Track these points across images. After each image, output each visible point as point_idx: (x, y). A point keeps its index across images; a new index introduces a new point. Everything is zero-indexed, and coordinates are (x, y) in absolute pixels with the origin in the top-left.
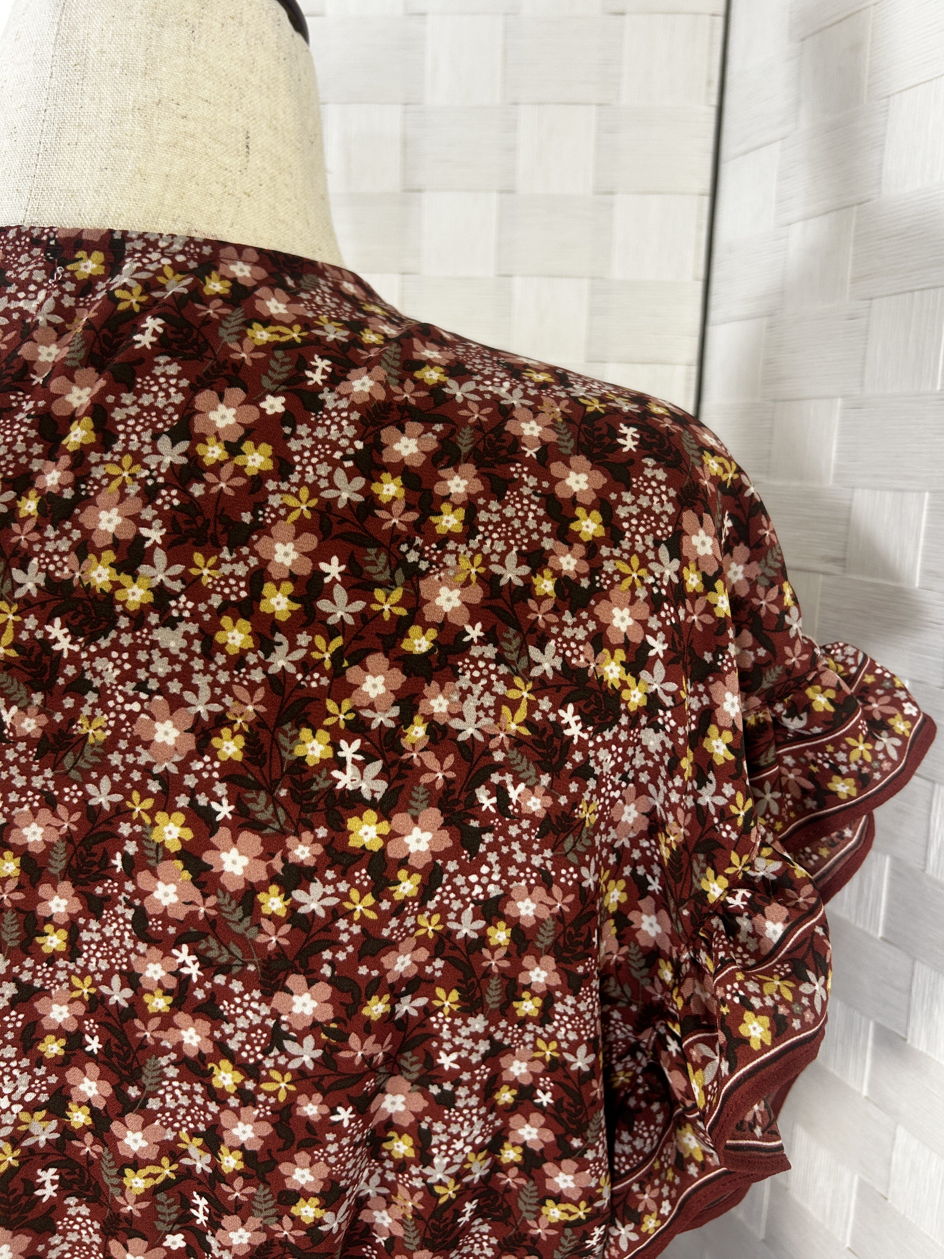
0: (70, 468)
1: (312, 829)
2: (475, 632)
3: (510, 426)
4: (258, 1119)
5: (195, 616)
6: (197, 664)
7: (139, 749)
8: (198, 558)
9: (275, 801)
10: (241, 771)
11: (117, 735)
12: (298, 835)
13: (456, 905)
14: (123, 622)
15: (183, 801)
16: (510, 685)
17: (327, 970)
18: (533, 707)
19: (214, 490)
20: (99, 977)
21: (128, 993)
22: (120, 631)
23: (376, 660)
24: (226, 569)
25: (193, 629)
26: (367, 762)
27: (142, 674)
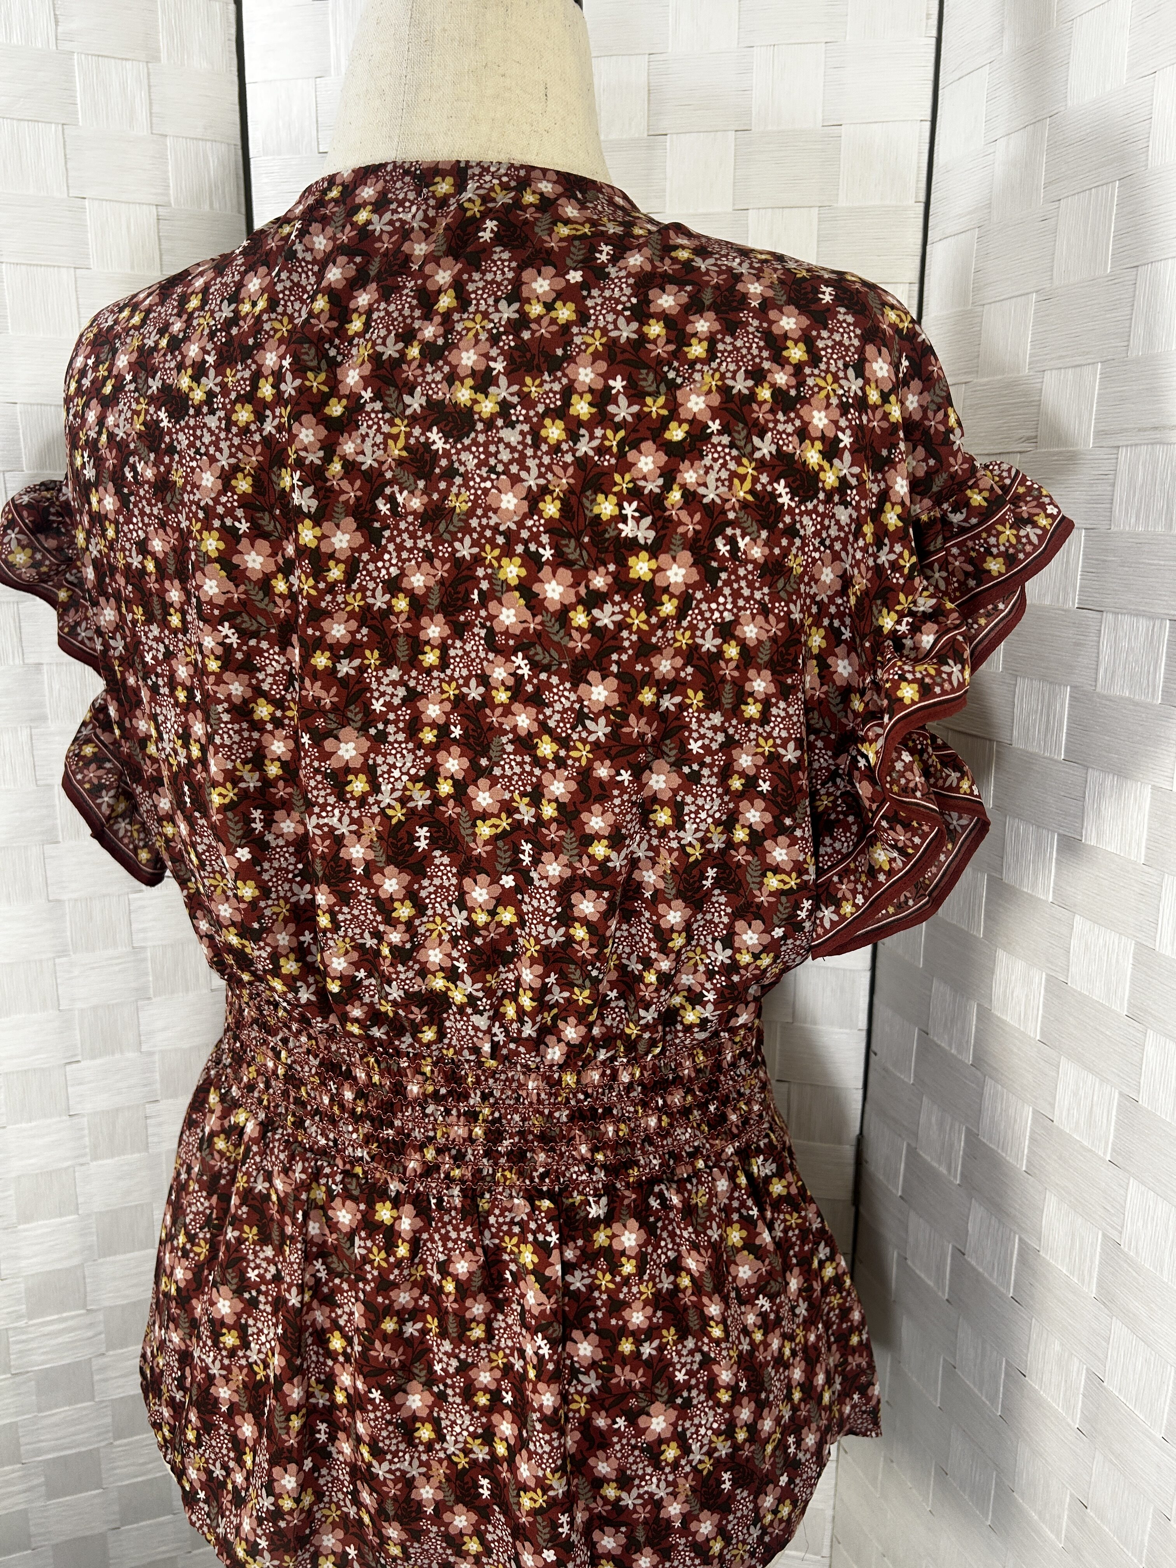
0: (441, 324)
1: (605, 565)
2: (715, 426)
3: (740, 287)
4: (567, 778)
5: (528, 420)
6: (529, 452)
7: (490, 514)
8: (528, 380)
9: (581, 545)
10: (559, 525)
11: (475, 505)
12: (596, 569)
13: (702, 625)
14: (480, 426)
15: (520, 549)
16: (740, 464)
17: (614, 668)
18: (756, 480)
19: (537, 334)
20: (461, 681)
21: (482, 690)
22: (477, 432)
23: (648, 446)
24: (547, 387)
25: (526, 428)
26: (641, 517)
27: (492, 461)
